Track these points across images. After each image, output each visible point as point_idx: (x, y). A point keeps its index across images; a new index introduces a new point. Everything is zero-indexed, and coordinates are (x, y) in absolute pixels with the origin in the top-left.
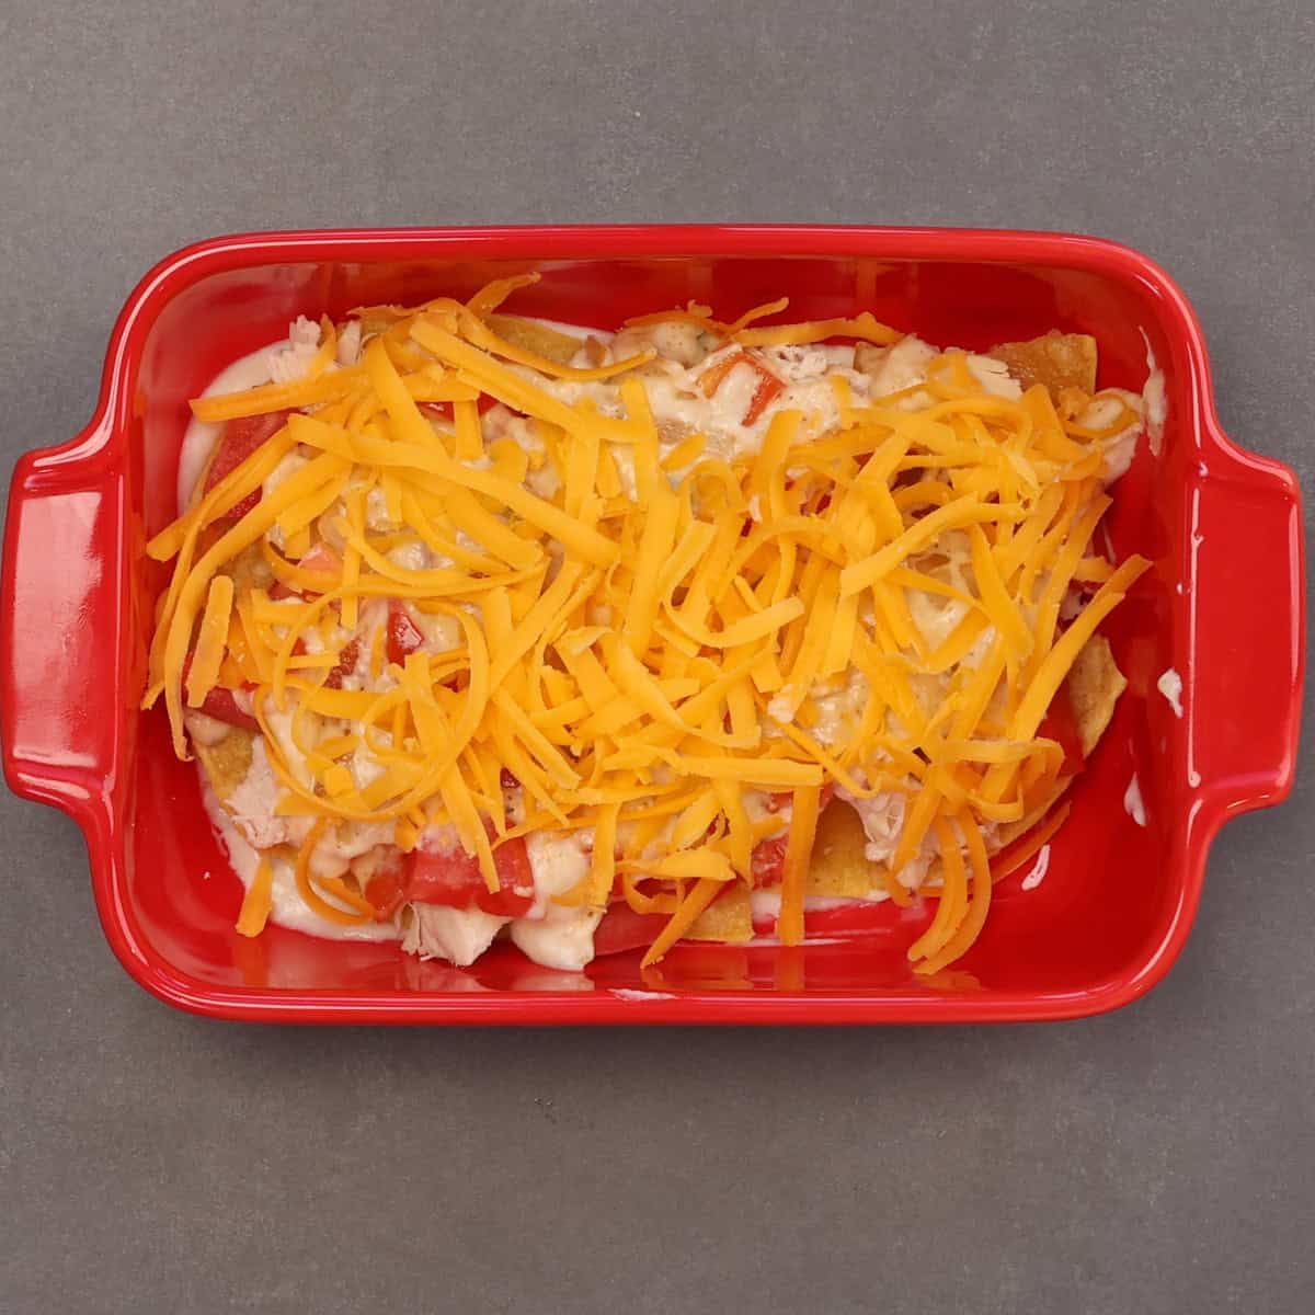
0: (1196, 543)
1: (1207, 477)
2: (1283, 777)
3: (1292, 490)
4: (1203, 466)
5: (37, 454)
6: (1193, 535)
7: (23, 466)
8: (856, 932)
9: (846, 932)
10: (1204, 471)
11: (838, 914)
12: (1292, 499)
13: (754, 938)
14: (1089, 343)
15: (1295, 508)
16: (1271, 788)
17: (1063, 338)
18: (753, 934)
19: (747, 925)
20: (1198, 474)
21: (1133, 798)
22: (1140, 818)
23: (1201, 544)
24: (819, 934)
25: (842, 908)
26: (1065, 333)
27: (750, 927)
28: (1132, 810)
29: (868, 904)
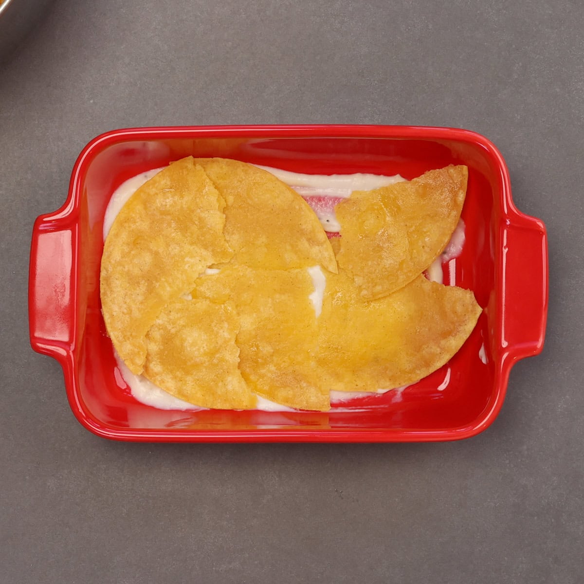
0: (505, 251)
1: (509, 225)
2: (539, 344)
3: (543, 230)
4: (508, 221)
5: (44, 216)
6: (503, 248)
7: (39, 221)
8: (374, 407)
9: (369, 407)
10: (508, 223)
11: (366, 400)
12: (543, 234)
13: (331, 409)
14: (465, 169)
15: (544, 236)
16: (535, 348)
17: (455, 167)
18: (330, 408)
19: (328, 404)
20: (506, 224)
21: (482, 353)
22: (484, 361)
23: (508, 251)
24: (359, 407)
25: (368, 397)
26: (455, 165)
27: (329, 405)
28: (481, 357)
29: (379, 395)
